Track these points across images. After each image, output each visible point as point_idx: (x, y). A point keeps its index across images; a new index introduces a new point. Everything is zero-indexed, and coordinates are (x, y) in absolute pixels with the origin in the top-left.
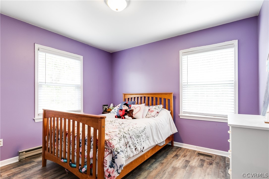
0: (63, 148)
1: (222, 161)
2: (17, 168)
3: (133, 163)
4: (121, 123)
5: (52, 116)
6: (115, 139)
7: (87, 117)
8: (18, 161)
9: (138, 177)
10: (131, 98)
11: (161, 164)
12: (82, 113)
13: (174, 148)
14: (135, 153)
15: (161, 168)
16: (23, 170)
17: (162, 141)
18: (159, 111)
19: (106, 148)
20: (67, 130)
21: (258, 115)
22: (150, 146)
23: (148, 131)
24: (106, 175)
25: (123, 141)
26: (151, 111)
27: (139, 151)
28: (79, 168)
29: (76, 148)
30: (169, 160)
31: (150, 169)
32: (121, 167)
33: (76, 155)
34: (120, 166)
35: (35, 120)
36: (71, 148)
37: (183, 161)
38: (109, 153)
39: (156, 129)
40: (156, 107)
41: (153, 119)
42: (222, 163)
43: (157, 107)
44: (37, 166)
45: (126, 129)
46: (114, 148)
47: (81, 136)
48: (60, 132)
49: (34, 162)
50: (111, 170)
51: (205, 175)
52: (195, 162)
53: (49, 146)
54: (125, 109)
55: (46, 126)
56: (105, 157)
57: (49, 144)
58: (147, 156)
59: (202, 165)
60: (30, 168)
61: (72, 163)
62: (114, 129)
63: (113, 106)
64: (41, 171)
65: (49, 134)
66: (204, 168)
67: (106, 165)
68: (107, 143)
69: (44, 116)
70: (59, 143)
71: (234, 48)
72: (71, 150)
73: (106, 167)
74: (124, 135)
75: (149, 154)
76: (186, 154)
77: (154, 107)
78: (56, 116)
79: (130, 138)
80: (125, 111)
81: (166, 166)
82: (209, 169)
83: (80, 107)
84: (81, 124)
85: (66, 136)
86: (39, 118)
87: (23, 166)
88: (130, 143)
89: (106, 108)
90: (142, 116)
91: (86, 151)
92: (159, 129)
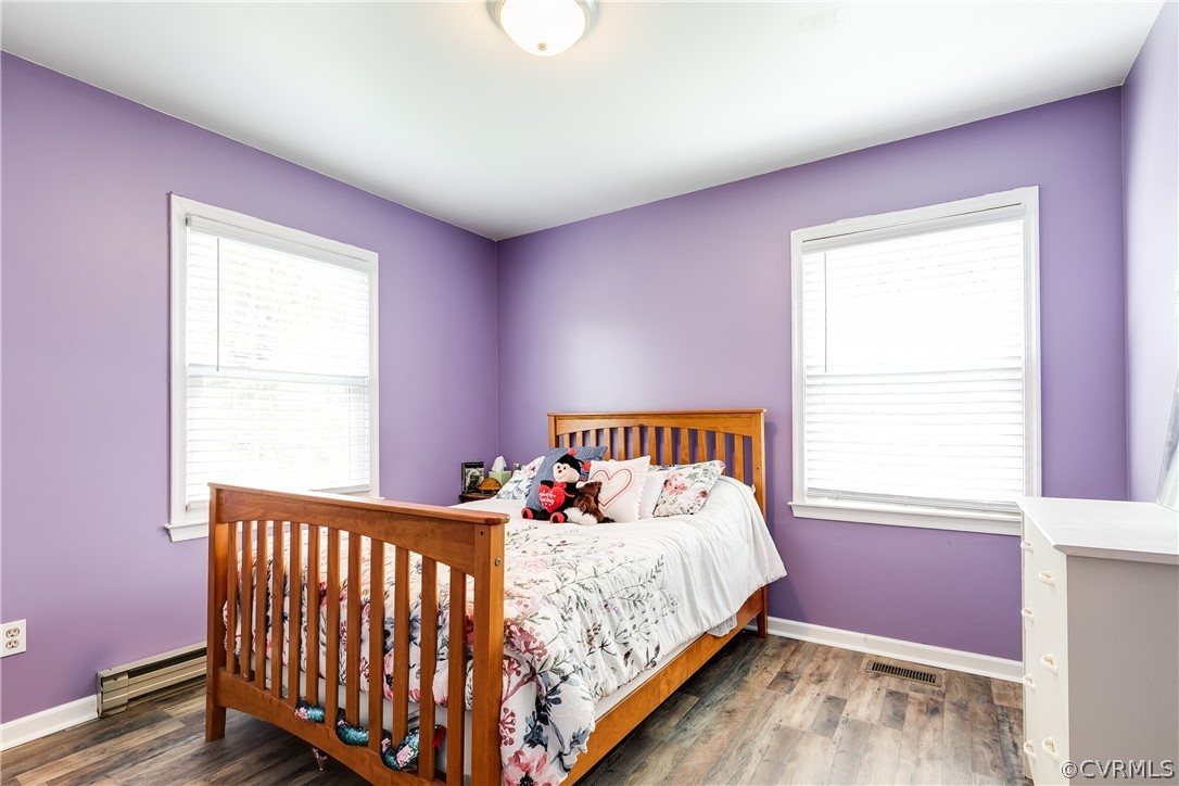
0: (304, 656)
1: (978, 699)
2: (91, 749)
3: (616, 716)
4: (555, 542)
5: (252, 516)
6: (547, 616)
7: (420, 521)
8: (95, 715)
9: (637, 775)
10: (585, 433)
11: (724, 714)
12: (374, 499)
13: (771, 643)
14: (626, 671)
15: (726, 732)
16: (121, 756)
17: (727, 615)
18: (707, 489)
19: (508, 658)
20: (323, 578)
21: (1126, 500)
22: (682, 639)
23: (672, 575)
24: (511, 778)
25: (577, 626)
26: (673, 486)
27: (639, 664)
28: (384, 749)
29: (367, 659)
30: (758, 697)
31: (683, 741)
32: (576, 740)
33: (367, 689)
34: (574, 737)
35: (172, 532)
36: (343, 658)
37: (815, 701)
38: (522, 680)
39: (703, 564)
40: (697, 470)
41: (688, 523)
42: (979, 708)
43: (700, 471)
44: (181, 739)
45: (586, 568)
46: (543, 658)
47: (390, 604)
48: (289, 584)
49: (167, 721)
50: (531, 755)
51: (918, 763)
52: (866, 703)
53: (238, 646)
54: (564, 480)
55: (226, 561)
56: (506, 699)
57: (238, 640)
58: (668, 683)
59: (898, 718)
60: (151, 750)
61: (351, 726)
62: (532, 568)
63: (505, 469)
64: (203, 759)
65: (238, 597)
66: (907, 728)
67: (511, 736)
68: (515, 633)
69: (214, 516)
70: (287, 634)
71: (1021, 221)
72: (343, 668)
73: (511, 742)
74: (578, 598)
75: (677, 674)
76: (826, 670)
77: (688, 469)
78: (274, 513)
79: (606, 606)
80: (566, 490)
81: (747, 724)
82: (932, 733)
83: (367, 473)
84: (390, 551)
85: (320, 602)
86: (191, 522)
87: (121, 739)
88: (605, 629)
89: (478, 477)
90: (640, 508)
91: (413, 672)
92: (715, 563)
